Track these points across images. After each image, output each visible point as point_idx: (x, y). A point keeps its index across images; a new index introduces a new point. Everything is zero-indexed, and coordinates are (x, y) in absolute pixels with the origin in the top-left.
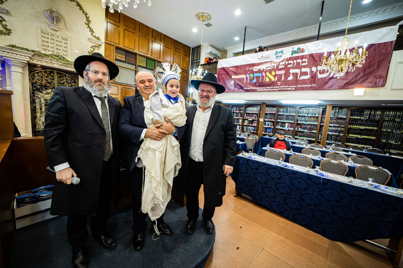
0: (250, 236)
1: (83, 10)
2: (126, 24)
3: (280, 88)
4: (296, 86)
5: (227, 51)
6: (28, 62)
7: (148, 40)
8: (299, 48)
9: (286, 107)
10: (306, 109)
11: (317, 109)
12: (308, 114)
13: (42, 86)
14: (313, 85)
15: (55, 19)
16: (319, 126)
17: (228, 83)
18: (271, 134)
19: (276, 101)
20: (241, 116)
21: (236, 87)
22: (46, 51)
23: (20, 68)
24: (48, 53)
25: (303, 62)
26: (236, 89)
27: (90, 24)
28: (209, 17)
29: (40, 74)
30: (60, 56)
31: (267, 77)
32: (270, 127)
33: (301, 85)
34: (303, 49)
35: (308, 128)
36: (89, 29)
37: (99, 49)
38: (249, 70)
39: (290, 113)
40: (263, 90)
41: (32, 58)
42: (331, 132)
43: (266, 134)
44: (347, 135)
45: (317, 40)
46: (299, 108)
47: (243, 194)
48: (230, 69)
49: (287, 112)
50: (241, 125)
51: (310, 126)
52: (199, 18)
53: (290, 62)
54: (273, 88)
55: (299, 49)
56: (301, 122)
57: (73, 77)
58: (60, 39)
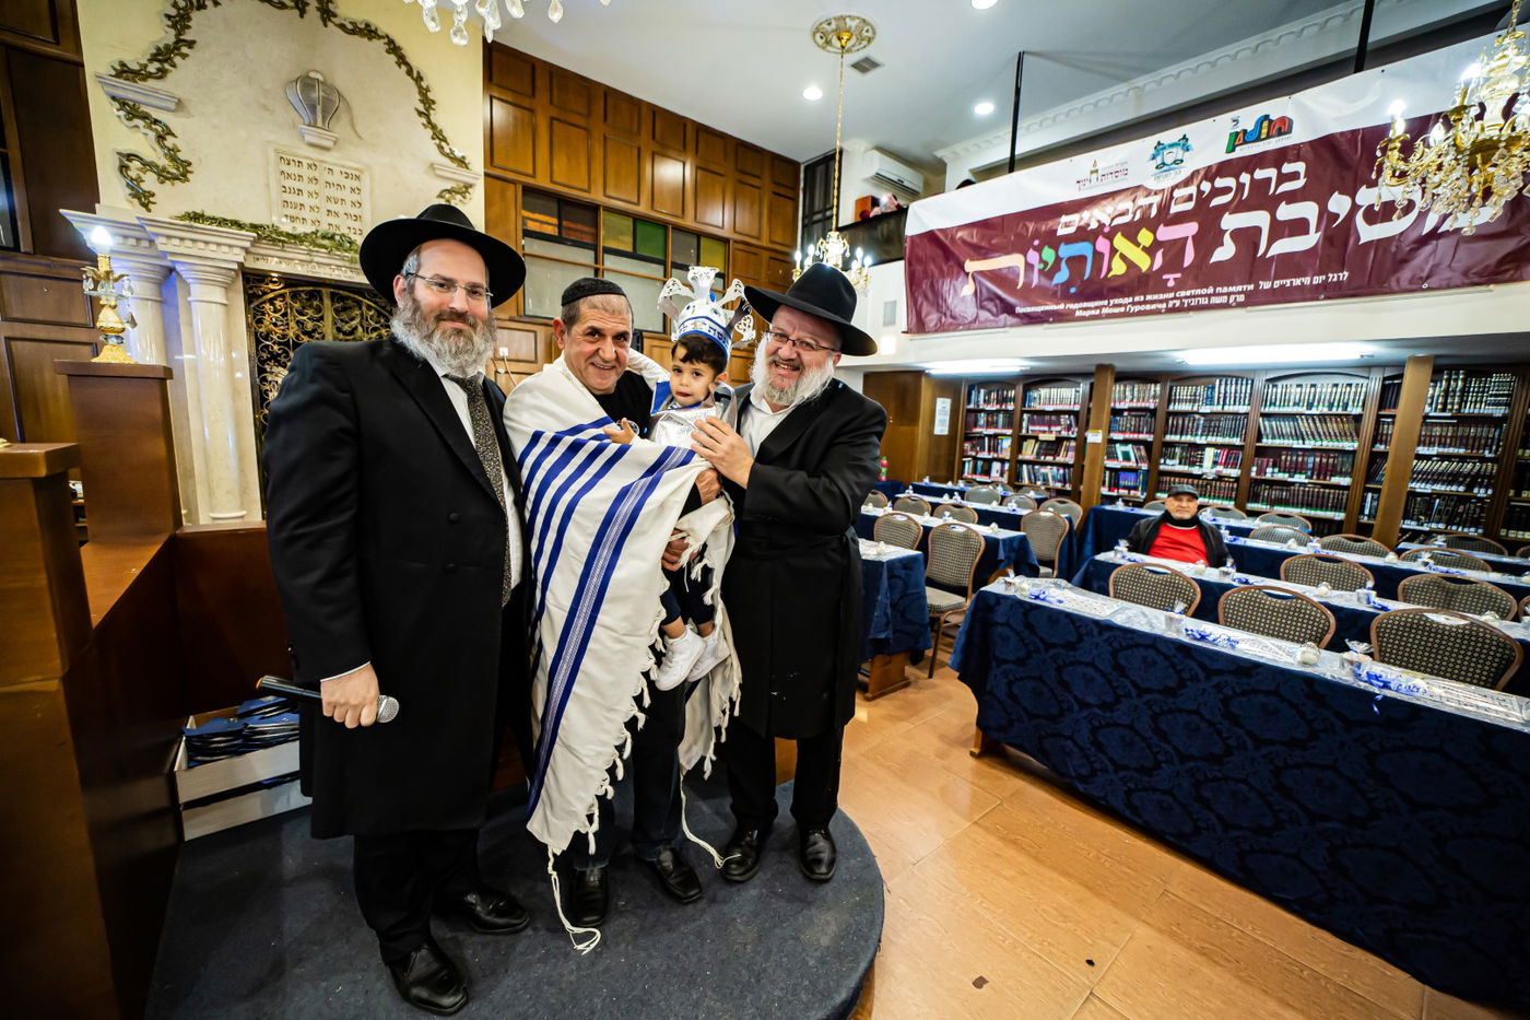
0: (1033, 931)
1: (407, 64)
2: (555, 100)
3: (1175, 298)
4: (1251, 287)
5: (945, 165)
6: (241, 265)
7: (636, 152)
8: (1266, 117)
9: (1203, 380)
10: (1299, 386)
11: (1354, 381)
12: (1310, 406)
13: (287, 344)
14: (1333, 277)
15: (319, 108)
16: (1366, 455)
17: (952, 291)
18: (1139, 494)
19: (1162, 357)
20: (1009, 424)
21: (982, 307)
22: (294, 225)
23: (218, 289)
24: (301, 229)
25: (1282, 178)
26: (984, 315)
27: (431, 111)
28: (864, 34)
29: (278, 303)
30: (337, 238)
31: (1118, 254)
32: (1132, 464)
33: (1276, 278)
34: (1283, 120)
35: (1310, 466)
36: (429, 132)
37: (465, 201)
38: (1036, 234)
39: (1224, 404)
40: (1098, 312)
41: (253, 250)
42: (1427, 481)
43: (1115, 493)
44: (1512, 493)
45: (1355, 72)
46: (1268, 380)
47: (1012, 750)
48: (959, 234)
49: (1210, 400)
50: (1008, 461)
51: (1318, 460)
52: (828, 42)
53: (1220, 183)
54: (1145, 302)
55: (1266, 124)
56: (1278, 442)
57: (384, 308)
58: (337, 178)
